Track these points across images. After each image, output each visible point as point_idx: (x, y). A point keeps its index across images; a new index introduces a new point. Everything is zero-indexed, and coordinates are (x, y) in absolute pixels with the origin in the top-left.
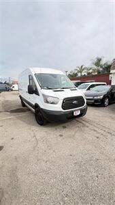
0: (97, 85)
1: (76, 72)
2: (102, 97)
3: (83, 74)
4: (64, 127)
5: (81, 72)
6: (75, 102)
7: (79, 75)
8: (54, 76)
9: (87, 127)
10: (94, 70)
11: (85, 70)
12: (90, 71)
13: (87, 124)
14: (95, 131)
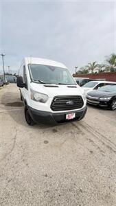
0: (107, 84)
1: (87, 68)
2: (109, 98)
3: (94, 71)
4: (55, 131)
5: (92, 69)
6: (70, 102)
7: (90, 72)
8: (52, 68)
9: (83, 134)
10: (107, 68)
11: (97, 68)
12: (103, 69)
13: (84, 131)
14: (91, 141)
